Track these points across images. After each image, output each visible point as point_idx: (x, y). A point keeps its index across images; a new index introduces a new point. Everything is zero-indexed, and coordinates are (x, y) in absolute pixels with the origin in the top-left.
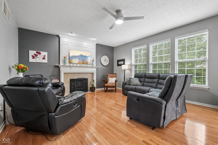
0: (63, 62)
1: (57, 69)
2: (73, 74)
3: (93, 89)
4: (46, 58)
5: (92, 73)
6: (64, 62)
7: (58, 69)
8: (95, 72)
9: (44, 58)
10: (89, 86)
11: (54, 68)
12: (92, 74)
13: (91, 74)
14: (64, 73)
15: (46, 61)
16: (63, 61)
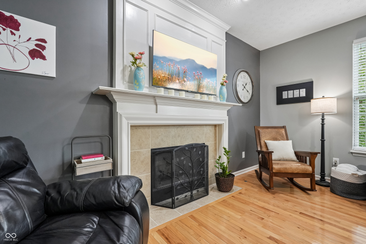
0: (127, 78)
1: (101, 108)
2: (162, 129)
3: (224, 182)
4: (50, 51)
5: (215, 126)
6: (134, 79)
7: (108, 108)
8: (225, 120)
9: (36, 54)
10: (213, 170)
11: (88, 103)
12: (217, 127)
13: (212, 129)
14: (133, 127)
15: (47, 67)
16: (127, 73)
